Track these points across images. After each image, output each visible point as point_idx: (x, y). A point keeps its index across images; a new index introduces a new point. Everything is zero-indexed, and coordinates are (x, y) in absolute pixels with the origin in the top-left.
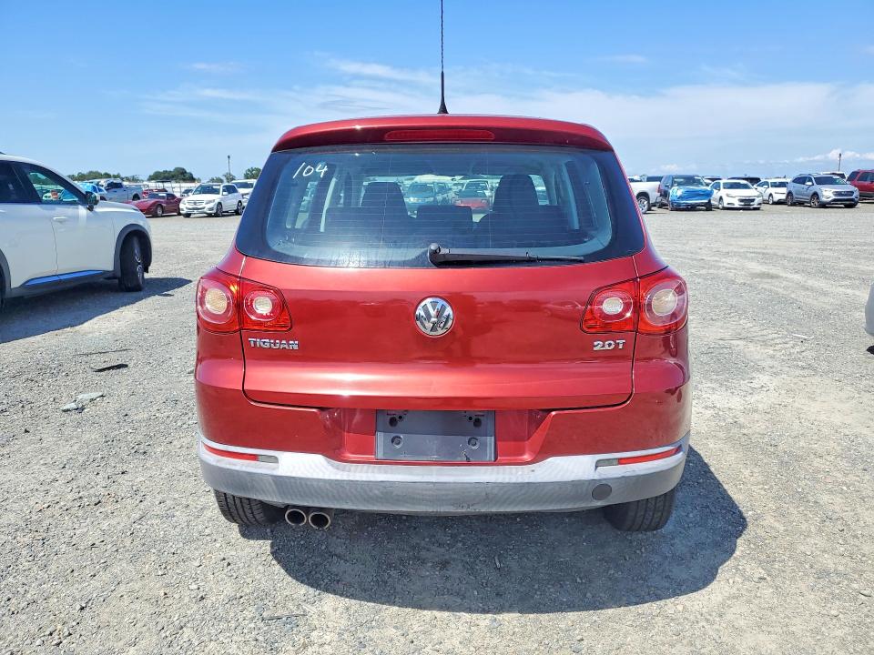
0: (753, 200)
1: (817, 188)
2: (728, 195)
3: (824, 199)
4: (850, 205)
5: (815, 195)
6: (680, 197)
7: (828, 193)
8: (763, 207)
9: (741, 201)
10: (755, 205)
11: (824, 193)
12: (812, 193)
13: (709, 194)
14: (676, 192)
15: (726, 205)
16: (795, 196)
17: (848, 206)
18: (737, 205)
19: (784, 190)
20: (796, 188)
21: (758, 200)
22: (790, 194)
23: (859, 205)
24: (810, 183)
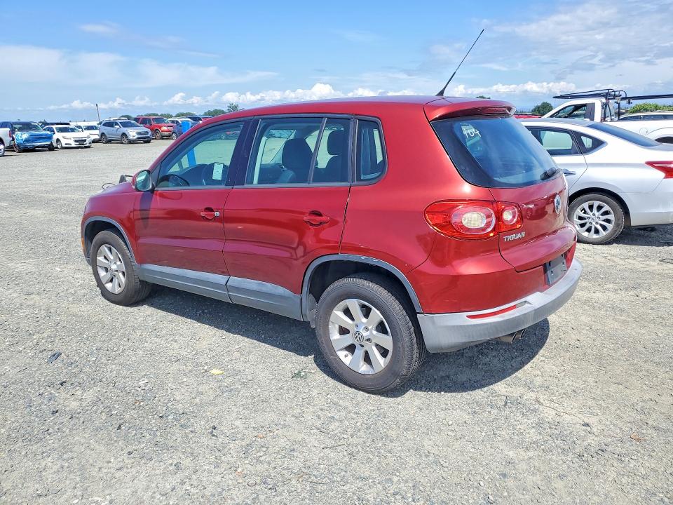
0: (85, 141)
1: (124, 130)
2: (64, 137)
3: (131, 138)
4: (147, 141)
5: (124, 135)
6: (26, 141)
7: (132, 133)
8: (93, 145)
9: (76, 141)
10: (87, 143)
11: (131, 133)
12: (121, 133)
13: (50, 138)
14: (22, 136)
15: (64, 145)
16: (108, 136)
17: (146, 142)
18: (73, 145)
19: (97, 132)
20: (107, 130)
21: (88, 141)
22: (103, 134)
23: (152, 141)
24: (117, 127)
